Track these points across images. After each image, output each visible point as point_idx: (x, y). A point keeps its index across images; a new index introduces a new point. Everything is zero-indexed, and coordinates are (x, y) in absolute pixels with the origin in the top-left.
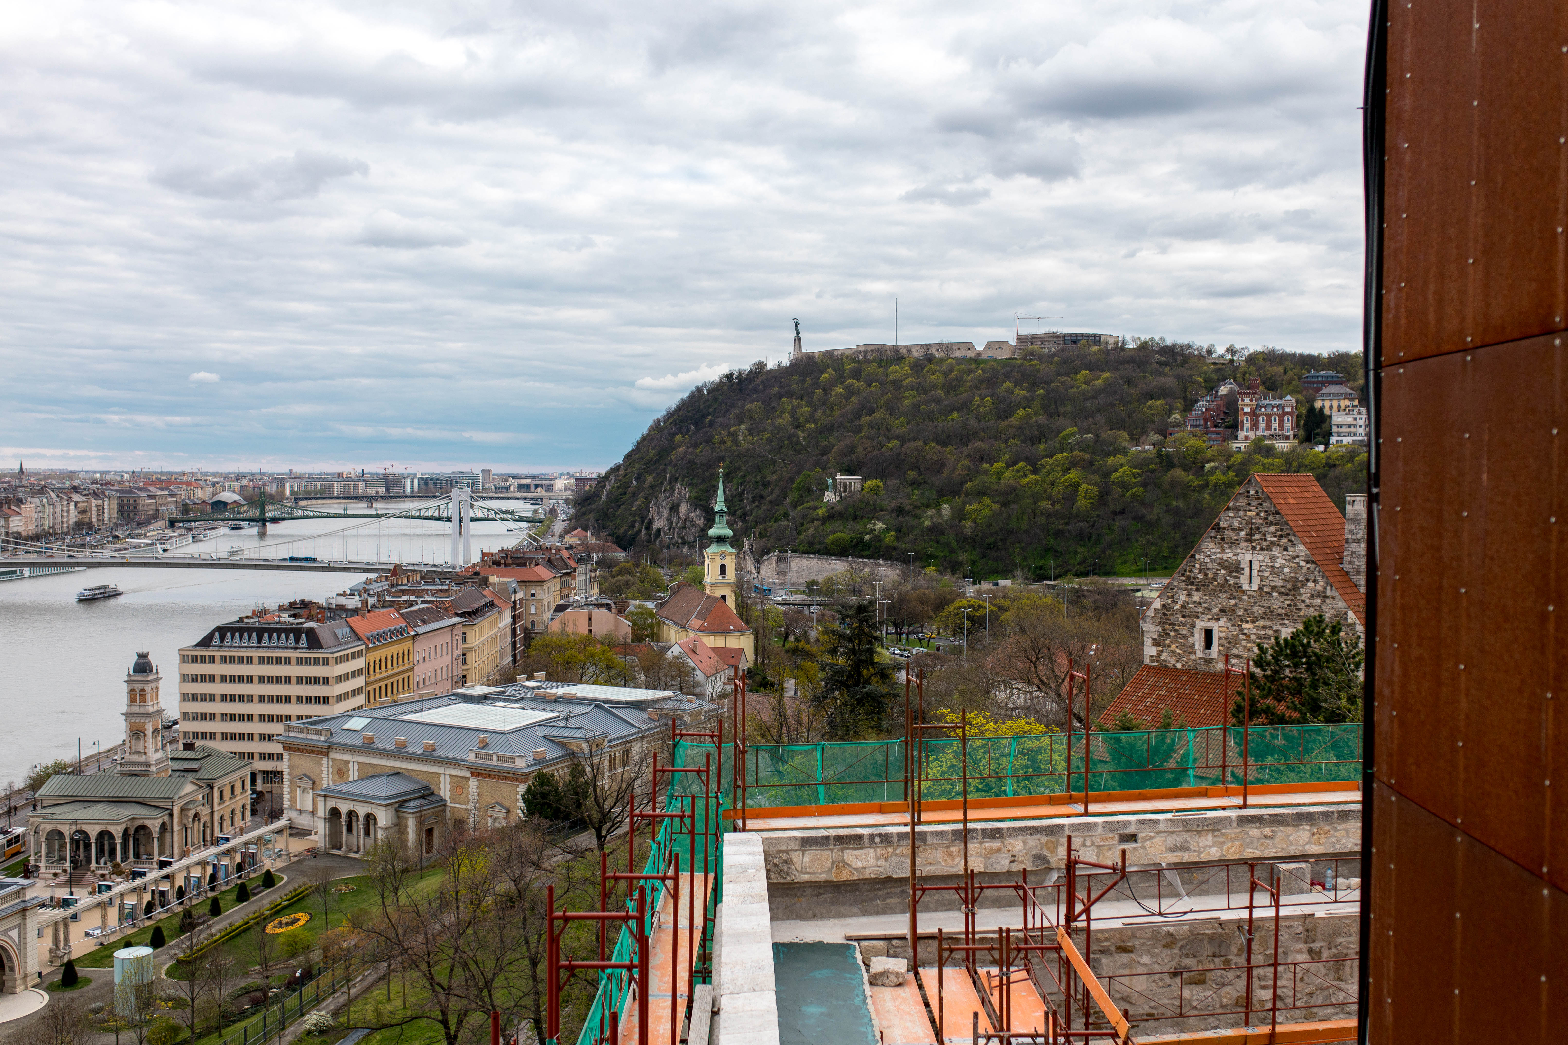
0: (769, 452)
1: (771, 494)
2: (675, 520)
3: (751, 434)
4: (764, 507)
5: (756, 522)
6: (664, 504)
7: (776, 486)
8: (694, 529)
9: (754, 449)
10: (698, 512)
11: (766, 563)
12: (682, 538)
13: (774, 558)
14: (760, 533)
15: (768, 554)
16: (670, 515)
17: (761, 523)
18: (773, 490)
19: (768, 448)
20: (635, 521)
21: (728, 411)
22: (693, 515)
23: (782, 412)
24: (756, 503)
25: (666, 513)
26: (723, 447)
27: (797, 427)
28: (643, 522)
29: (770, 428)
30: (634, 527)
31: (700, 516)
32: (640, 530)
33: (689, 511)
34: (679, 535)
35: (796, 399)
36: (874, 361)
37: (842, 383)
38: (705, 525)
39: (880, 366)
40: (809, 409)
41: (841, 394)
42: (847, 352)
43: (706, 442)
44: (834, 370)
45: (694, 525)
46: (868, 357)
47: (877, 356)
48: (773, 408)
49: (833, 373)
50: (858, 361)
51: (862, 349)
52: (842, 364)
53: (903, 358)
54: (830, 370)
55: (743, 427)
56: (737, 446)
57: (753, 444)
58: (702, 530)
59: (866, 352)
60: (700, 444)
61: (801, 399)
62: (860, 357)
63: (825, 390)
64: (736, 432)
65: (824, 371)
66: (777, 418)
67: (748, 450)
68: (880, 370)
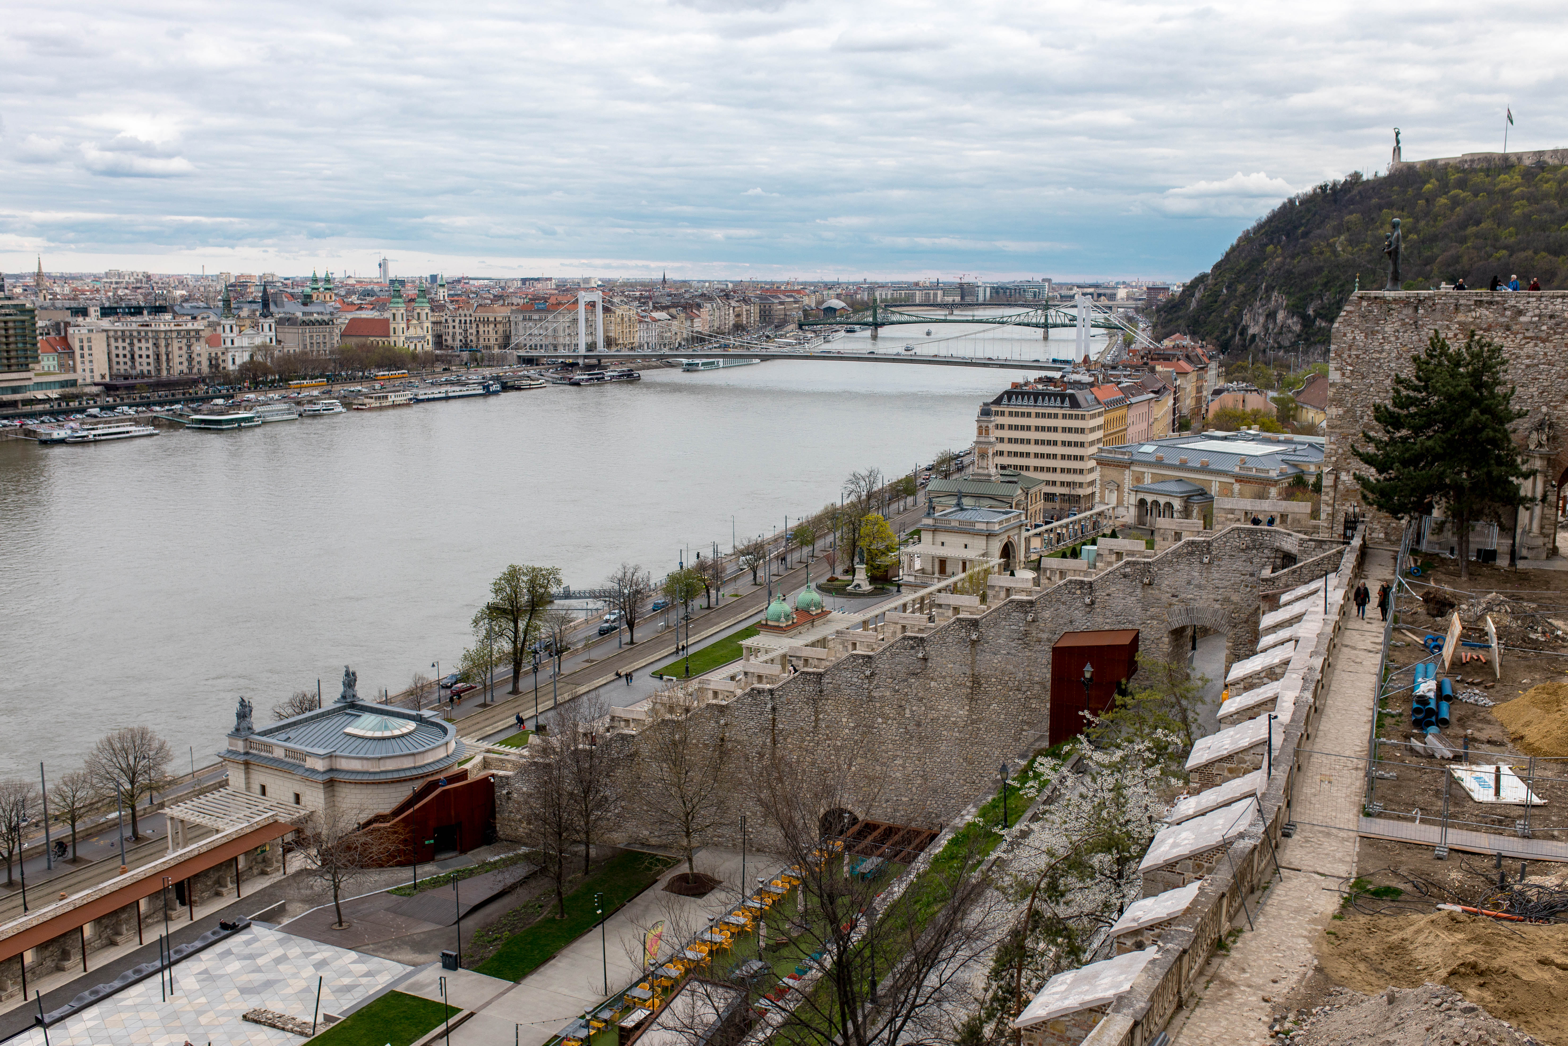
0: (1369, 262)
2: (1271, 326)
3: (1350, 245)
6: (1260, 311)
8: (1290, 335)
9: (1354, 259)
10: (1295, 319)
12: (1278, 343)
16: (1266, 321)
19: (1368, 258)
20: (1227, 328)
21: (1323, 223)
22: (1290, 321)
23: (1382, 224)
25: (1262, 320)
26: (1322, 258)
28: (1235, 328)
29: (1369, 239)
30: (1226, 332)
31: (1297, 323)
32: (1234, 336)
33: (1287, 318)
34: (1275, 341)
35: (1398, 209)
36: (1481, 170)
37: (1446, 193)
38: (1302, 331)
39: (1488, 176)
40: (1411, 220)
41: (1445, 205)
42: (1451, 162)
43: (1304, 252)
44: (1437, 180)
45: (1290, 331)
46: (1475, 166)
47: (1485, 165)
48: (1373, 219)
49: (1436, 183)
50: (1464, 171)
51: (1468, 158)
52: (1446, 174)
53: (1513, 166)
54: (1433, 180)
55: (1342, 237)
56: (1336, 256)
57: (1352, 254)
58: (1299, 336)
59: (1472, 161)
60: (1298, 254)
61: (1403, 210)
62: (1466, 166)
63: (1427, 201)
64: (1335, 243)
65: (1427, 182)
66: (1377, 228)
67: (1348, 260)
68: (1487, 180)
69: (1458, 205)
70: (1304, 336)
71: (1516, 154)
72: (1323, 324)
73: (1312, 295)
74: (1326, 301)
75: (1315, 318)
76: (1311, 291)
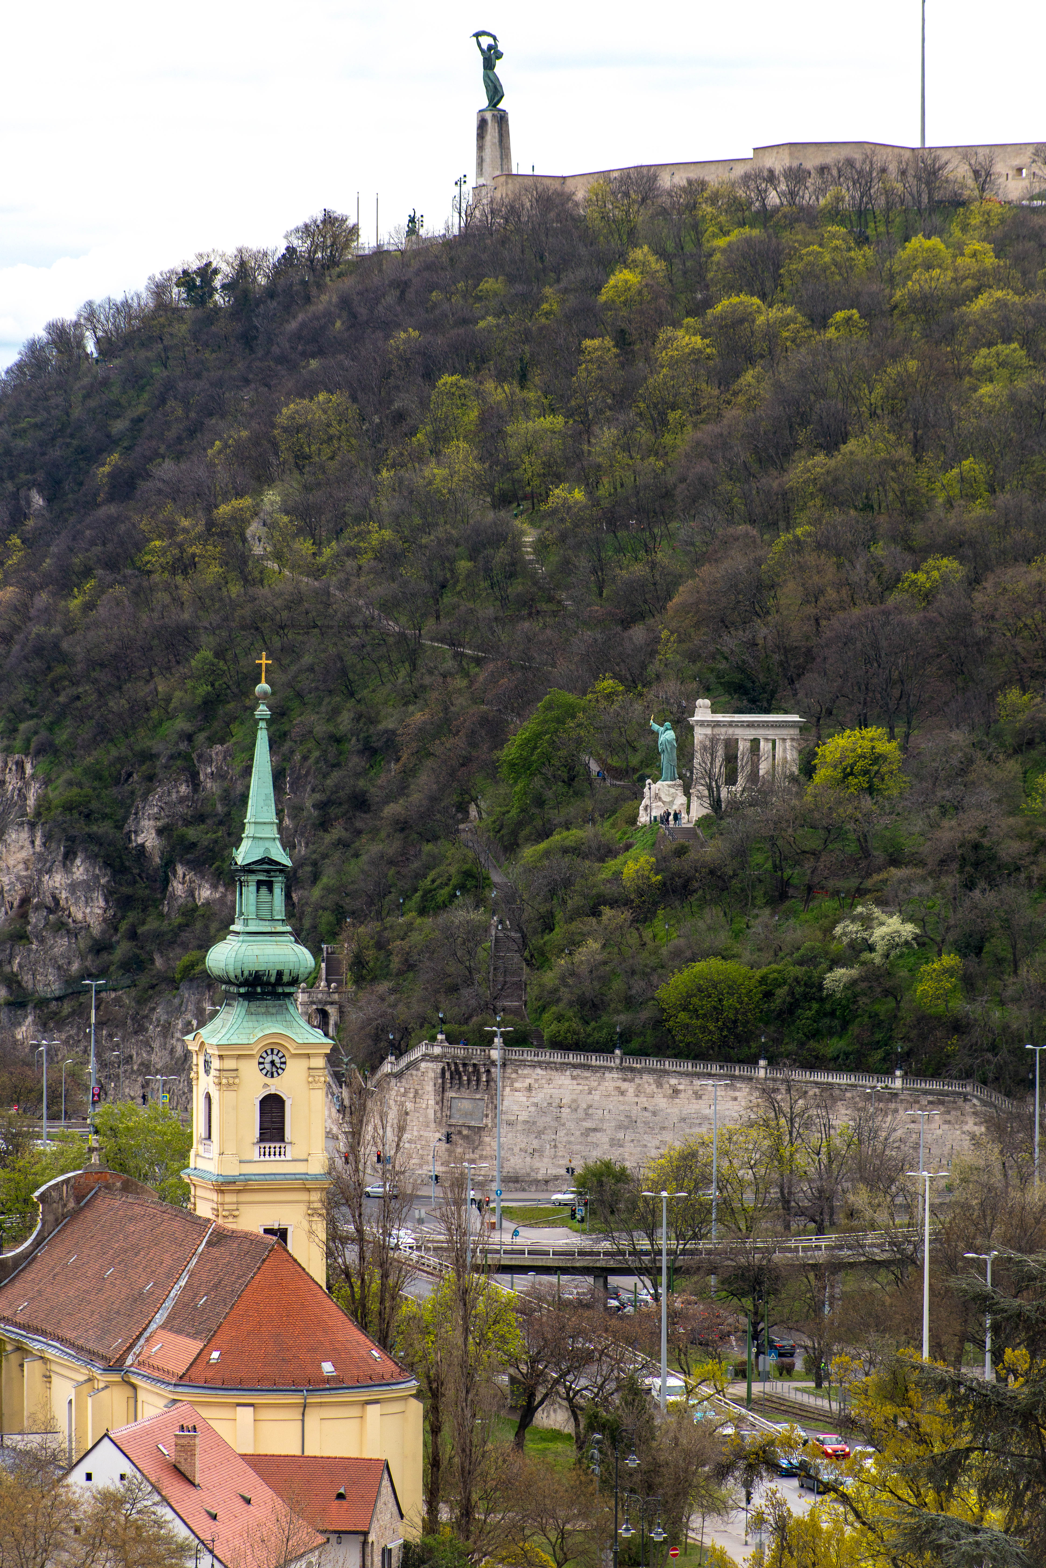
0: (388, 607)
1: (402, 790)
3: (309, 530)
4: (372, 849)
5: (340, 913)
7: (422, 753)
8: (61, 945)
9: (324, 597)
10: (80, 871)
11: (395, 1089)
13: (430, 1070)
14: (358, 962)
15: (400, 1051)
17: (359, 917)
18: (409, 773)
19: (382, 590)
21: (193, 431)
22: (57, 881)
23: (440, 438)
24: (337, 832)
26: (185, 587)
27: (504, 500)
29: (386, 504)
31: (88, 887)
35: (501, 377)
36: (834, 215)
37: (697, 310)
38: (112, 924)
39: (862, 240)
40: (557, 422)
41: (696, 357)
42: (713, 178)
43: (111, 564)
44: (661, 253)
45: (60, 927)
46: (807, 197)
47: (848, 195)
48: (400, 417)
49: (657, 265)
50: (765, 216)
51: (778, 163)
52: (696, 228)
53: (958, 203)
54: (641, 253)
55: (272, 497)
56: (246, 580)
57: (318, 572)
58: (100, 947)
59: (797, 175)
60: (87, 572)
61: (523, 379)
62: (773, 198)
63: (622, 339)
64: (240, 521)
65: (621, 259)
66: (420, 459)
67: (296, 600)
68: (862, 256)
69: (751, 360)
70: (123, 949)
71: (966, 152)
72: (205, 893)
73: (147, 756)
74: (210, 786)
75: (169, 864)
76: (144, 741)
